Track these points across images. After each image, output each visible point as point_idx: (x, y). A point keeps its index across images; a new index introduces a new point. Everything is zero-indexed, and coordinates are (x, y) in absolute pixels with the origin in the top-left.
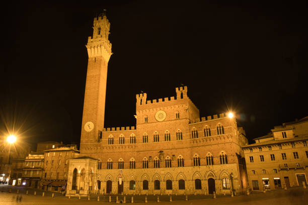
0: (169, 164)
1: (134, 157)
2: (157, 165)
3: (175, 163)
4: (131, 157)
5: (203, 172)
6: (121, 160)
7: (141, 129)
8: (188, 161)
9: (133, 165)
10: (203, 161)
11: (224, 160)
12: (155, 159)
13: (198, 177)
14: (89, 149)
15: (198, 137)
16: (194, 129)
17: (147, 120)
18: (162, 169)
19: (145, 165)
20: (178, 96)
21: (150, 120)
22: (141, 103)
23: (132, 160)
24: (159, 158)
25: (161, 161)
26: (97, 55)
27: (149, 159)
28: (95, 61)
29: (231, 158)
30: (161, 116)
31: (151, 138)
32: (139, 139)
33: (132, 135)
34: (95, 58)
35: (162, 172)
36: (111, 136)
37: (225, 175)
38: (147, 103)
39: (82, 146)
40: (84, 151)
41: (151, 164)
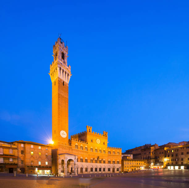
0: (100, 162)
1: (87, 157)
2: (96, 162)
3: (102, 162)
4: (85, 157)
5: (111, 166)
6: (82, 158)
7: (90, 145)
8: (107, 162)
9: (86, 161)
10: (112, 162)
11: (118, 162)
12: (96, 159)
13: (109, 167)
14: (64, 149)
15: (110, 154)
16: (109, 150)
17: (92, 141)
18: (98, 164)
19: (92, 161)
20: (105, 135)
21: (94, 141)
22: (90, 132)
23: (86, 158)
24: (97, 159)
25: (98, 160)
26: (64, 80)
27: (94, 159)
28: (63, 85)
29: (120, 162)
30: (98, 141)
31: (94, 150)
32: (89, 149)
33: (86, 146)
34: (63, 82)
35: (98, 165)
36: (77, 144)
37: (118, 167)
38: (93, 132)
39: (59, 146)
40: (61, 149)
41: (94, 161)
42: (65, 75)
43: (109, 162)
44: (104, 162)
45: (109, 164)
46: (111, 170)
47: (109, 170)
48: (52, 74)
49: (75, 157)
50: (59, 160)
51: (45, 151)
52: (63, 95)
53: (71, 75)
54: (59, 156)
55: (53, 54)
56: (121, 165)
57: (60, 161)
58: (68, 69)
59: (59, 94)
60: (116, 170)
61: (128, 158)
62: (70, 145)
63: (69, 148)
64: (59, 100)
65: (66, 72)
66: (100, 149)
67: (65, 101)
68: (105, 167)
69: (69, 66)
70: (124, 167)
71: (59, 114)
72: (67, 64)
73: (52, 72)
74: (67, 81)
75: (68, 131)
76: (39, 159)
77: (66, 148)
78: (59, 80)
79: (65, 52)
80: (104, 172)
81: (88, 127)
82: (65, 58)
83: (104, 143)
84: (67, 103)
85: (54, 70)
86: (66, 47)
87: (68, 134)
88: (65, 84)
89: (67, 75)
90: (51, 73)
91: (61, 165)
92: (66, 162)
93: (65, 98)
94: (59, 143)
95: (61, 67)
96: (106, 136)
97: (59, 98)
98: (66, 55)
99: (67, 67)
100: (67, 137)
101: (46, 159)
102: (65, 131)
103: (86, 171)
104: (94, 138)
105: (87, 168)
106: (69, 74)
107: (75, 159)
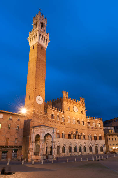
0: (80, 137)
2: (75, 138)
5: (93, 143)
7: (67, 114)
8: (87, 137)
9: (63, 136)
10: (93, 138)
11: (101, 138)
12: (74, 133)
13: (90, 145)
14: (39, 119)
15: (90, 126)
16: (88, 121)
17: (69, 109)
18: (77, 140)
19: (70, 136)
20: (82, 102)
21: (71, 109)
22: (66, 98)
23: (63, 132)
24: (76, 133)
25: (77, 135)
26: (43, 45)
27: (72, 133)
28: (42, 49)
29: (103, 138)
30: (76, 109)
31: (72, 120)
32: (66, 119)
33: (63, 116)
34: (42, 46)
35: (77, 142)
36: (53, 113)
37: (101, 145)
38: (69, 99)
39: (34, 115)
40: (35, 119)
41: (72, 136)
42: (44, 41)
43: (90, 137)
44: (84, 138)
45: (90, 141)
46: (94, 149)
47: (91, 149)
48: (31, 40)
49: (53, 131)
50: (32, 135)
51: (16, 122)
52: (41, 58)
53: (49, 41)
54: (32, 130)
55: (33, 23)
56: (104, 141)
57: (33, 137)
58: (46, 36)
59: (37, 57)
60: (99, 149)
61: (110, 131)
62: (46, 114)
63: (45, 118)
64: (37, 62)
65: (45, 38)
66: (78, 119)
67: (43, 64)
68: (86, 145)
69: (48, 33)
70: (109, 144)
71: (36, 77)
72: (46, 31)
73: (31, 38)
74: (45, 46)
75: (44, 97)
76: (7, 135)
77: (42, 118)
78: (38, 45)
79: (44, 22)
80: (85, 153)
81: (64, 92)
82: (44, 27)
83: (82, 112)
84: (44, 67)
85: (33, 36)
86: (45, 19)
87: (44, 101)
88: (43, 48)
89: (45, 40)
90: (29, 39)
91: (34, 143)
92: (42, 138)
93: (43, 61)
94: (34, 111)
95: (41, 34)
96: (83, 104)
97: (37, 61)
98: (45, 24)
99: (46, 34)
100: (43, 104)
101: (16, 134)
102: (41, 97)
103: (63, 152)
104: (71, 106)
105: (64, 147)
106: (48, 40)
107: (53, 133)
